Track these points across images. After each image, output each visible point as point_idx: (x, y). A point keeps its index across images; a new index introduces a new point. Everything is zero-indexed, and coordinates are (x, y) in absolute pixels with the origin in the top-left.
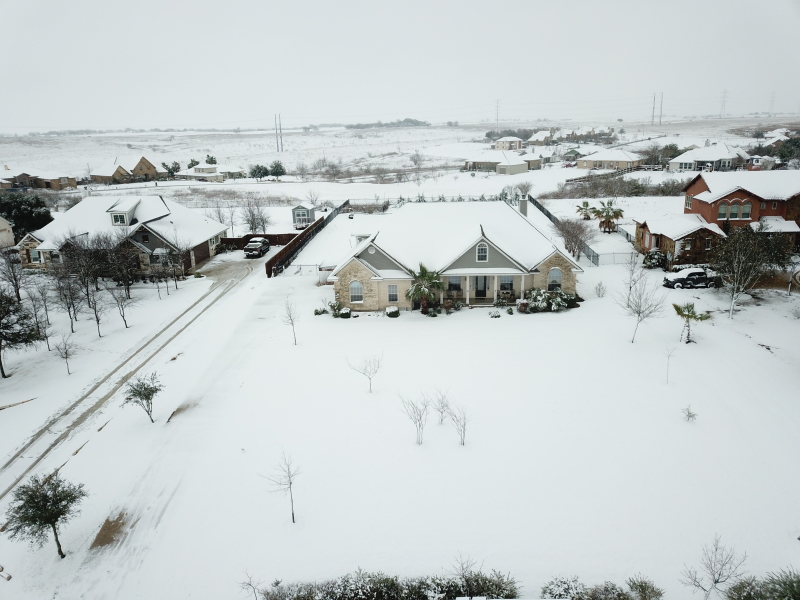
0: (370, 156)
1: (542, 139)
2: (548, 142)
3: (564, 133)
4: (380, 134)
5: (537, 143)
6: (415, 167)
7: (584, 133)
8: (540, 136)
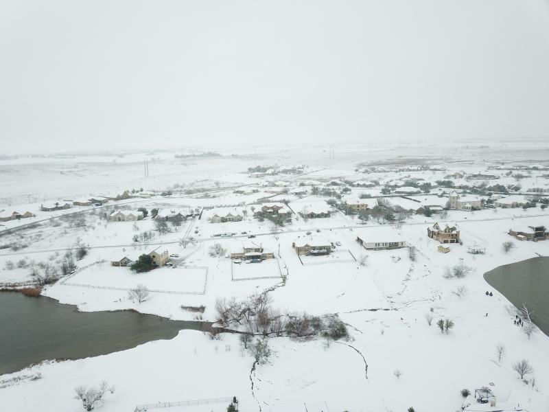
0: (197, 181)
1: (270, 173)
2: (273, 174)
3: (281, 169)
5: (268, 174)
6: (217, 187)
7: (290, 169)
8: (270, 171)
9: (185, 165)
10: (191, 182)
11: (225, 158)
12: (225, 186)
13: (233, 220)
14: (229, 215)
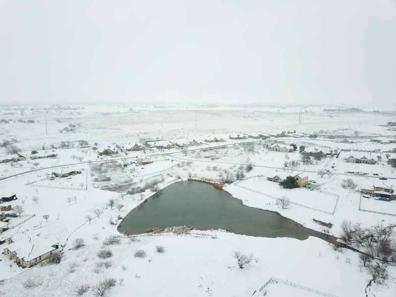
0: (339, 130)
4: (340, 115)
6: (356, 135)
9: (331, 116)
10: (334, 130)
11: (367, 113)
12: (363, 135)
13: (367, 163)
14: (364, 158)
